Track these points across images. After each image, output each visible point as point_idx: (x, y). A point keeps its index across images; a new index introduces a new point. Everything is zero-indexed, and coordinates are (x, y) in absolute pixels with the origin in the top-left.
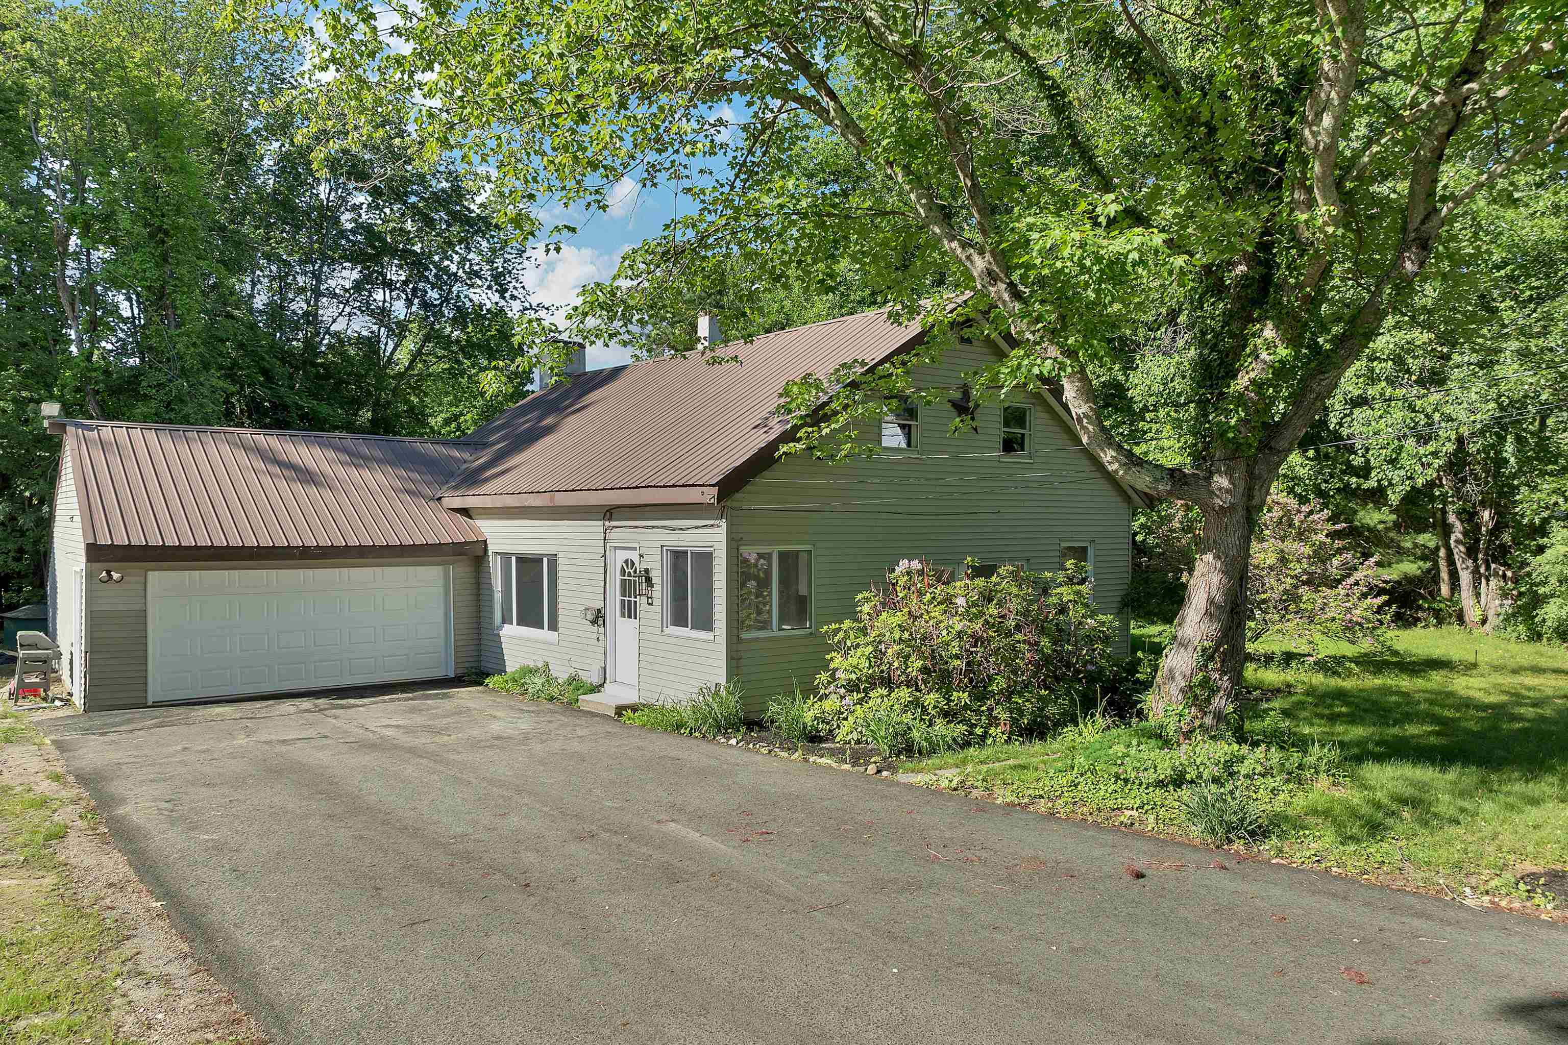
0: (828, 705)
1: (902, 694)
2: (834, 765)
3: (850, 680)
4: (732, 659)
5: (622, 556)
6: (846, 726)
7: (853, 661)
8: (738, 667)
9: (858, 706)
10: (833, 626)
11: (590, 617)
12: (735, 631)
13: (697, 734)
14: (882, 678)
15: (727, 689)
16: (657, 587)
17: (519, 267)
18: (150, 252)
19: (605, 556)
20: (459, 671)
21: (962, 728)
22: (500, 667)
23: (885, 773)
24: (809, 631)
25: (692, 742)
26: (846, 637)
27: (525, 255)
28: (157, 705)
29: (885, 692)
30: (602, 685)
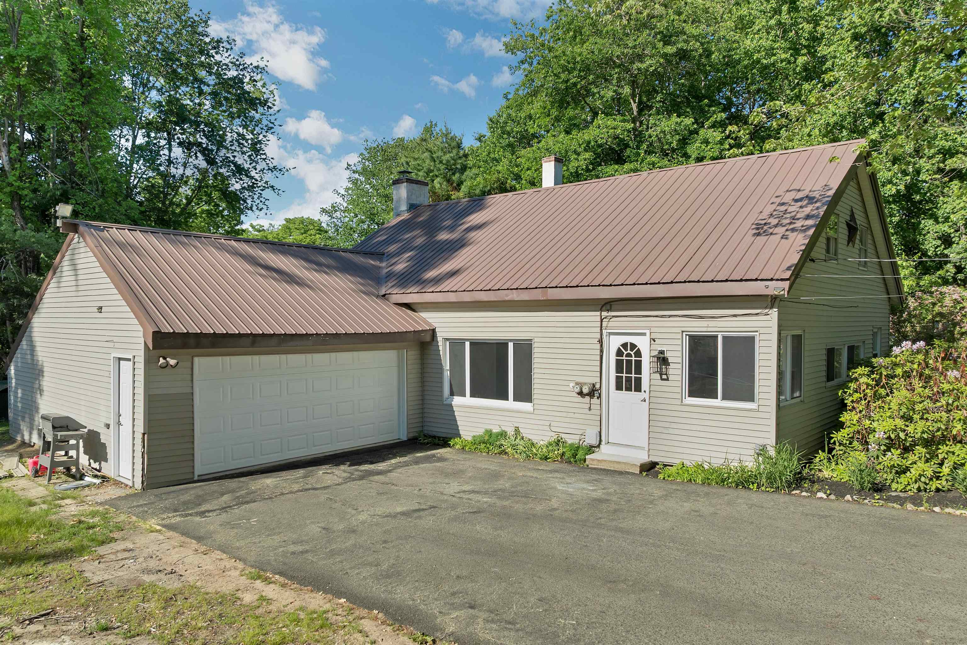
5: (620, 340)
8: (779, 431)
11: (586, 390)
13: (764, 489)
16: (675, 366)
18: (78, 93)
19: (601, 340)
20: (411, 435)
22: (454, 432)
24: (800, 399)
28: (202, 479)
30: (599, 446)
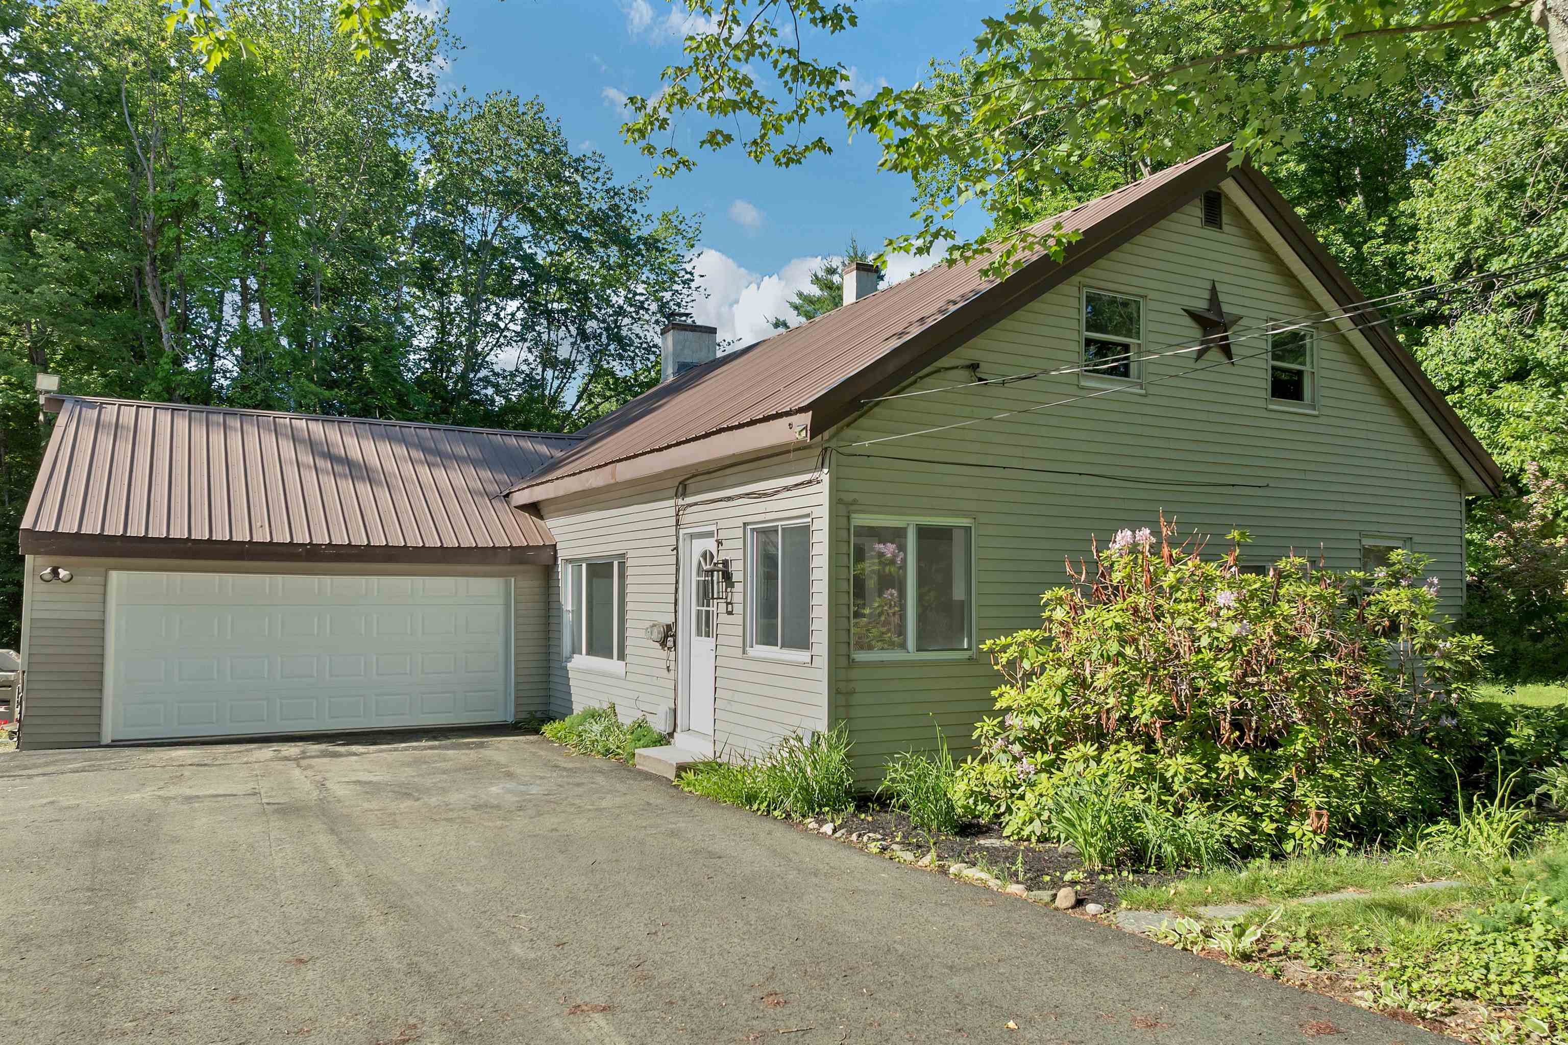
0: (993, 773)
1: (1122, 755)
2: (993, 883)
3: (1032, 730)
4: (838, 692)
5: (700, 546)
6: (1022, 810)
7: (1034, 692)
8: (848, 706)
9: (1044, 776)
10: (1003, 640)
11: (657, 634)
12: (843, 649)
13: (776, 813)
14: (1087, 728)
15: (828, 741)
16: (738, 587)
17: (688, 300)
19: (676, 549)
20: (519, 715)
21: (1237, 821)
22: (567, 711)
23: (1091, 908)
24: (966, 655)
25: (768, 825)
26: (1023, 655)
27: (693, 285)
28: (117, 744)
29: (1091, 750)
30: (671, 735)
